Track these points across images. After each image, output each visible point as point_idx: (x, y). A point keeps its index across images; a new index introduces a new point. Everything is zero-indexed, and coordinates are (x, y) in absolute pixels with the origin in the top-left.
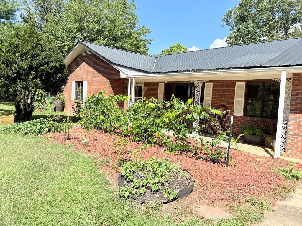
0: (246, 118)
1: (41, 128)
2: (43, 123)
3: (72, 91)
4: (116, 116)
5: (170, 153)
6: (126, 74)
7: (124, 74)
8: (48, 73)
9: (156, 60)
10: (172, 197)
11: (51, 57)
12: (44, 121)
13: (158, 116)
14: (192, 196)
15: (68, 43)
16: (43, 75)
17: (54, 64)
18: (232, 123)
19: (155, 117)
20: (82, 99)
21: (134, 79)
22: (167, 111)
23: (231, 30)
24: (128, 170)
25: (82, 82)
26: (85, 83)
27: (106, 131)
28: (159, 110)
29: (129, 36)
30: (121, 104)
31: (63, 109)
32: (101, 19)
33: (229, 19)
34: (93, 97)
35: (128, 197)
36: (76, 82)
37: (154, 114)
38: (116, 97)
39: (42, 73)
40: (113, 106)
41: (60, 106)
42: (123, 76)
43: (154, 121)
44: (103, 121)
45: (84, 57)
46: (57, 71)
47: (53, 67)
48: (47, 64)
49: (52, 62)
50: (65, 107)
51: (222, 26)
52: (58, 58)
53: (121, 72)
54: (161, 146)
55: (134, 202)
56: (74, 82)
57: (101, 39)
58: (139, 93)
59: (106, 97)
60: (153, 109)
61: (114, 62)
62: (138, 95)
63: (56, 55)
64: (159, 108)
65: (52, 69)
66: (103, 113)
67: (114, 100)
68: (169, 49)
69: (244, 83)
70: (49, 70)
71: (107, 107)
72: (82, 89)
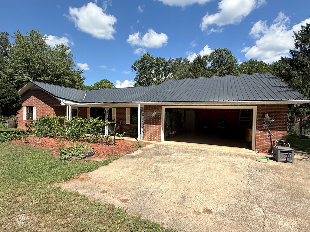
0: (132, 125)
1: (5, 138)
2: (6, 135)
3: (24, 113)
4: (59, 128)
5: (89, 144)
6: (65, 103)
7: (63, 103)
8: (7, 103)
9: (86, 93)
10: (84, 157)
11: (9, 93)
12: (6, 134)
13: (82, 126)
14: (93, 156)
15: (17, 77)
16: (3, 105)
17: (12, 97)
18: (115, 127)
19: (81, 127)
20: (32, 119)
21: (70, 106)
22: (87, 124)
23: (137, 74)
24: (64, 150)
25: (32, 108)
26: (35, 108)
27: (51, 137)
28: (83, 124)
29: (68, 75)
30: (62, 121)
31: (16, 127)
32: (45, 62)
33: (135, 67)
34: (42, 118)
35: (64, 159)
36: (27, 107)
37: (80, 125)
38: (58, 118)
39: (2, 103)
40: (56, 122)
41: (13, 124)
42: (63, 104)
43: (80, 129)
44: (50, 131)
45: (33, 90)
46: (14, 102)
47: (11, 99)
48: (6, 97)
49: (10, 96)
50: (18, 125)
51: (132, 70)
52: (15, 94)
53: (61, 102)
54: (85, 141)
55: (67, 161)
56: (26, 107)
57: (46, 76)
58: (75, 113)
59: (51, 117)
60: (79, 123)
61: (56, 96)
62: (74, 115)
63: (12, 91)
64: (83, 122)
65: (10, 100)
66: (50, 127)
67: (56, 119)
68: (100, 82)
69: (130, 108)
70: (8, 101)
71: (52, 123)
72: (33, 112)
